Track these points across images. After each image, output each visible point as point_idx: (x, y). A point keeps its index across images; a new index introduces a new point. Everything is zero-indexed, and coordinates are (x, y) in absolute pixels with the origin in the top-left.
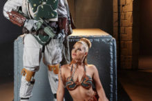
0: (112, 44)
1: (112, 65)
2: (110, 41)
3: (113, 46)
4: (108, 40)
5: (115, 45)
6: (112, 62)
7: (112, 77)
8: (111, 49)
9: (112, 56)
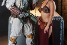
1: (61, 33)
3: (62, 22)
4: (59, 19)
5: (63, 22)
6: (61, 31)
7: (61, 39)
8: (61, 24)
9: (61, 28)
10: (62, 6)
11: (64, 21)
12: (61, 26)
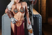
0: (40, 18)
1: (40, 26)
2: (39, 17)
4: (39, 16)
10: (41, 7)
11: (42, 18)
12: (40, 21)
